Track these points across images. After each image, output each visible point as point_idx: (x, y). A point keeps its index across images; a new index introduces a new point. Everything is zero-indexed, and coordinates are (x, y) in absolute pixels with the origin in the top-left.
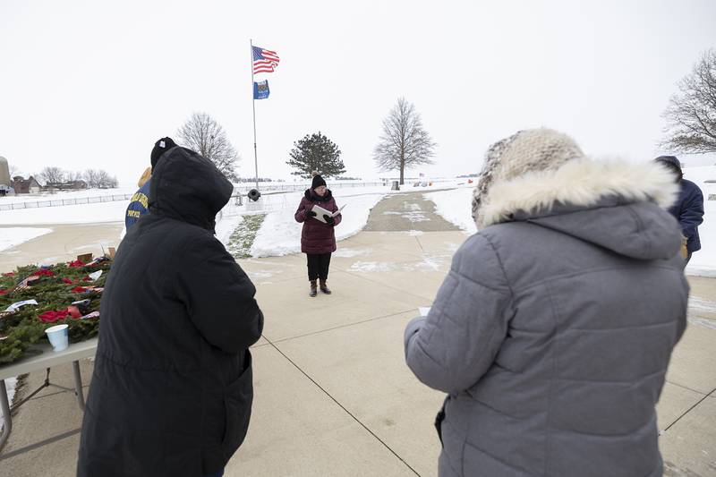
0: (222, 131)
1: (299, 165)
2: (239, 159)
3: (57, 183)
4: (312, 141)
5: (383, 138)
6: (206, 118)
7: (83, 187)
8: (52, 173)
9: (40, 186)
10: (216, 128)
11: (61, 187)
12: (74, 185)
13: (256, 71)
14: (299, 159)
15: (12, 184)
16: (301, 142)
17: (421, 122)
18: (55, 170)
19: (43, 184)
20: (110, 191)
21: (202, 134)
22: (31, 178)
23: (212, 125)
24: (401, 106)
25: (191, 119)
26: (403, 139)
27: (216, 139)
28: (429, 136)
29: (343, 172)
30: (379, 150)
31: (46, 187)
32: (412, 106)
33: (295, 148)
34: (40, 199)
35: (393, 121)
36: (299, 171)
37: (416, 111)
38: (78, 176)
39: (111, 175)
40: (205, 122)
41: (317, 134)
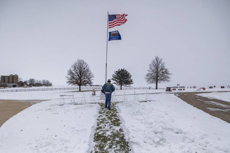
0: (88, 67)
1: (115, 80)
2: (94, 77)
3: (33, 84)
4: (121, 71)
5: (149, 71)
6: (83, 61)
7: (41, 86)
8: (32, 81)
9: (27, 84)
10: (86, 65)
11: (34, 85)
12: (38, 85)
13: (110, 26)
14: (116, 78)
15: (18, 83)
16: (116, 72)
17: (165, 65)
18: (33, 79)
19: (28, 84)
20: (49, 87)
21: (81, 67)
22: (25, 82)
23: (85, 64)
24: (157, 59)
25: (77, 62)
26: (157, 71)
27: (86, 69)
28: (168, 71)
29: (132, 83)
30: (148, 75)
31: (29, 85)
32: (161, 59)
33: (114, 74)
34: (26, 89)
35: (153, 65)
36: (115, 82)
37: (163, 61)
38: (40, 81)
39: (50, 82)
40: (82, 63)
41: (123, 69)
